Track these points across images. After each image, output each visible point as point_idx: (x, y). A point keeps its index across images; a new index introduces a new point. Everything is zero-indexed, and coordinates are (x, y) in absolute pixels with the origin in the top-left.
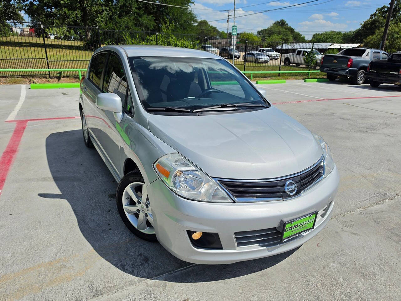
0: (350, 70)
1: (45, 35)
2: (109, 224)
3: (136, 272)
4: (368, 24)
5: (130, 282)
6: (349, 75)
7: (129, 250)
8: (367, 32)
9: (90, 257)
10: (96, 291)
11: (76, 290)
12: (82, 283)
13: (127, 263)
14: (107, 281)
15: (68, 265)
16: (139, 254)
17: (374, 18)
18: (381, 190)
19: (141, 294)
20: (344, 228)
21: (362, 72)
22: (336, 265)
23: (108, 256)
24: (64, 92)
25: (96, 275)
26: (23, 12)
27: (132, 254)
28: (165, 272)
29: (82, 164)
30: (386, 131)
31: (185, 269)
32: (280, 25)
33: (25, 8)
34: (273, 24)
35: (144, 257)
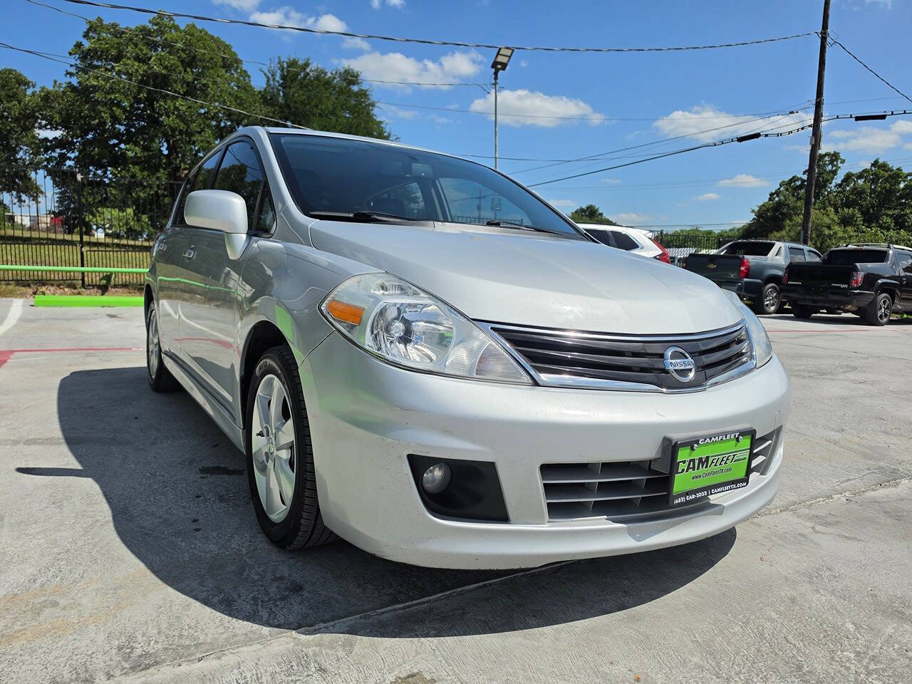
0: (746, 283)
1: (84, 229)
2: (195, 521)
3: (264, 614)
4: (768, 210)
5: (246, 634)
6: (744, 294)
7: (247, 569)
8: (766, 226)
9: (132, 583)
10: (140, 656)
11: (78, 657)
12: (101, 638)
13: (239, 596)
14: (176, 633)
15: (63, 602)
16: (277, 578)
17: (777, 199)
18: (881, 464)
19: (279, 664)
20: (819, 528)
21: (772, 287)
22: (824, 598)
23: (186, 582)
24: (113, 313)
25: (146, 621)
26: (42, 172)
27: (256, 577)
28: (349, 612)
29: (136, 418)
30: (851, 376)
31: (409, 607)
32: (587, 216)
33: (48, 163)
34: (572, 213)
35: (289, 584)
